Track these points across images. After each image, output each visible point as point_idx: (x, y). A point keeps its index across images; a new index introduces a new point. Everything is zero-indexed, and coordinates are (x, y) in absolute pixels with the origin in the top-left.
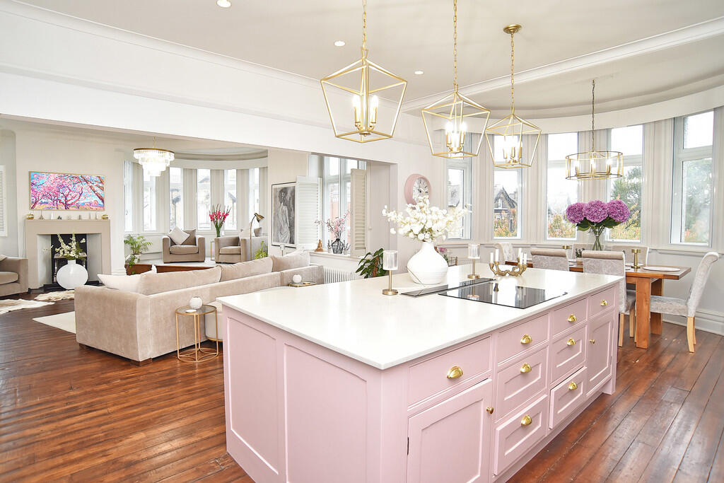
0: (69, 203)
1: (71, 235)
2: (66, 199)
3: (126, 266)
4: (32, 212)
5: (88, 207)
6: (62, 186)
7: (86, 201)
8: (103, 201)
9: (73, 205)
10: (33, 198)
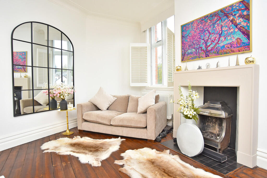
0: (209, 48)
2: (206, 45)
5: (228, 50)
7: (225, 42)
8: (248, 37)
9: (213, 51)
10: (183, 50)
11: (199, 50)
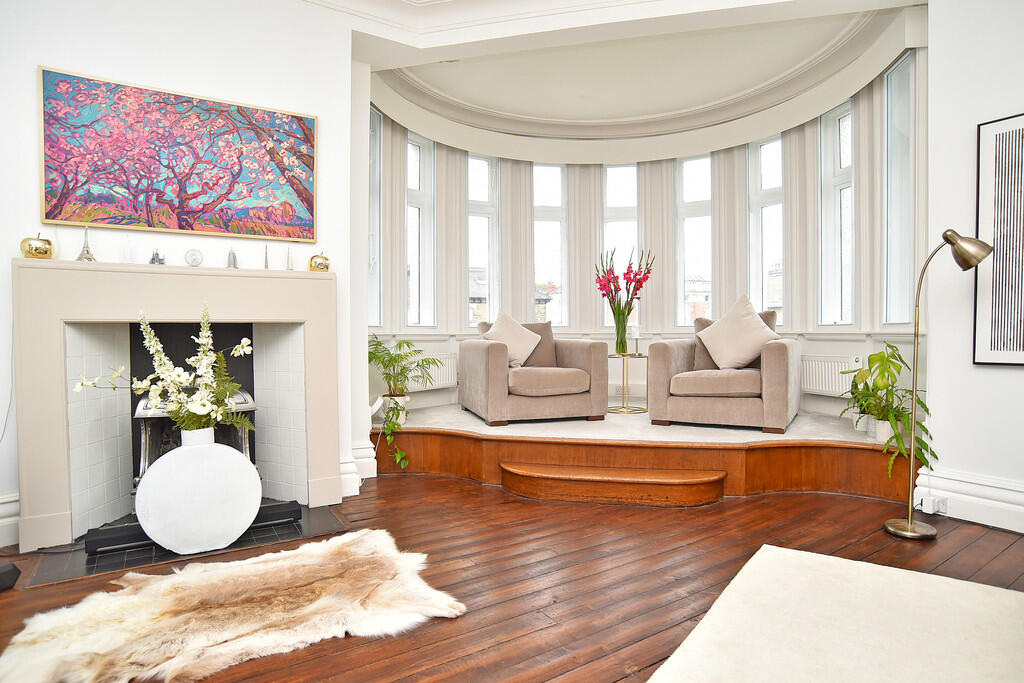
0: (193, 204)
1: (195, 328)
2: (182, 189)
3: (374, 436)
4: (48, 233)
5: (259, 226)
6: (168, 139)
7: (251, 203)
8: (310, 207)
9: (208, 216)
10: (54, 175)
11: (148, 198)
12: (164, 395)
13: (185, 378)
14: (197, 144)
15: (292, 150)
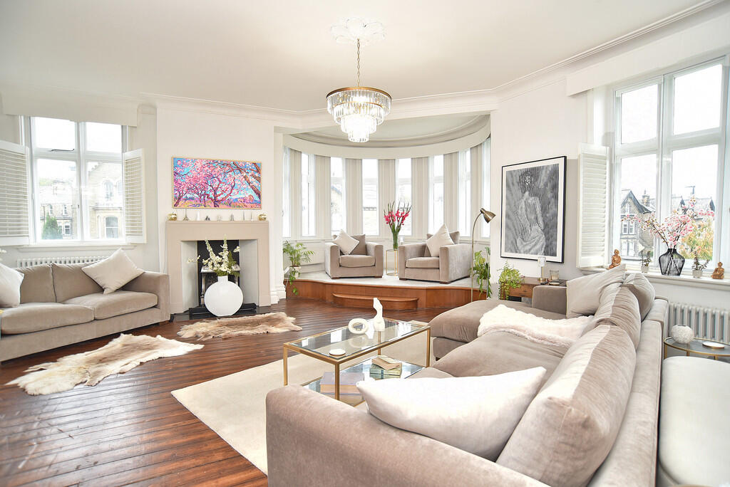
0: (219, 198)
1: (222, 242)
2: (215, 193)
3: (285, 282)
4: (175, 211)
5: (241, 204)
6: (211, 176)
7: (238, 196)
8: (260, 197)
9: (224, 202)
10: (176, 192)
11: (204, 197)
12: (213, 264)
13: (219, 259)
14: (220, 177)
15: (252, 175)
